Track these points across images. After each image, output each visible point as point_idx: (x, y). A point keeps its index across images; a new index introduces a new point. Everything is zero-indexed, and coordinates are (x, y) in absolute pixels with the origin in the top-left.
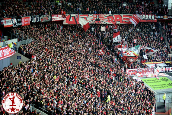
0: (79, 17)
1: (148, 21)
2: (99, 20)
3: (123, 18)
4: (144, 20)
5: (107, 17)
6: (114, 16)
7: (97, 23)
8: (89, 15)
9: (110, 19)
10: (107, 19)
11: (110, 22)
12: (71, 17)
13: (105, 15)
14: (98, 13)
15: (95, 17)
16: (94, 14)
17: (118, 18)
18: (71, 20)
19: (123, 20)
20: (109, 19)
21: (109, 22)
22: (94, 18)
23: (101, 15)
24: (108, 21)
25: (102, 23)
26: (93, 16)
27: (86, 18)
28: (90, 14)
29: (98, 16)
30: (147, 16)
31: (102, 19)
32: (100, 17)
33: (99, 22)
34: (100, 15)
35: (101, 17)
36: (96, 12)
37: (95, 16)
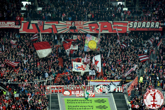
0: (44, 24)
1: (150, 30)
2: (76, 29)
3: (113, 26)
4: (145, 28)
5: (88, 25)
6: (99, 23)
7: (73, 32)
8: (60, 22)
9: (93, 27)
10: (88, 28)
11: (93, 31)
12: (31, 24)
13: (84, 22)
14: (73, 20)
15: (70, 25)
16: (68, 20)
17: (106, 26)
18: (30, 28)
19: (113, 29)
20: (90, 27)
21: (91, 31)
22: (68, 26)
23: (79, 22)
24: (89, 30)
25: (81, 33)
26: (66, 23)
27: (55, 25)
28: (61, 20)
29: (74, 23)
30: (149, 23)
31: (80, 28)
32: (76, 25)
33: (75, 30)
34: (77, 22)
35: (78, 25)
36: (70, 18)
37: (70, 23)
